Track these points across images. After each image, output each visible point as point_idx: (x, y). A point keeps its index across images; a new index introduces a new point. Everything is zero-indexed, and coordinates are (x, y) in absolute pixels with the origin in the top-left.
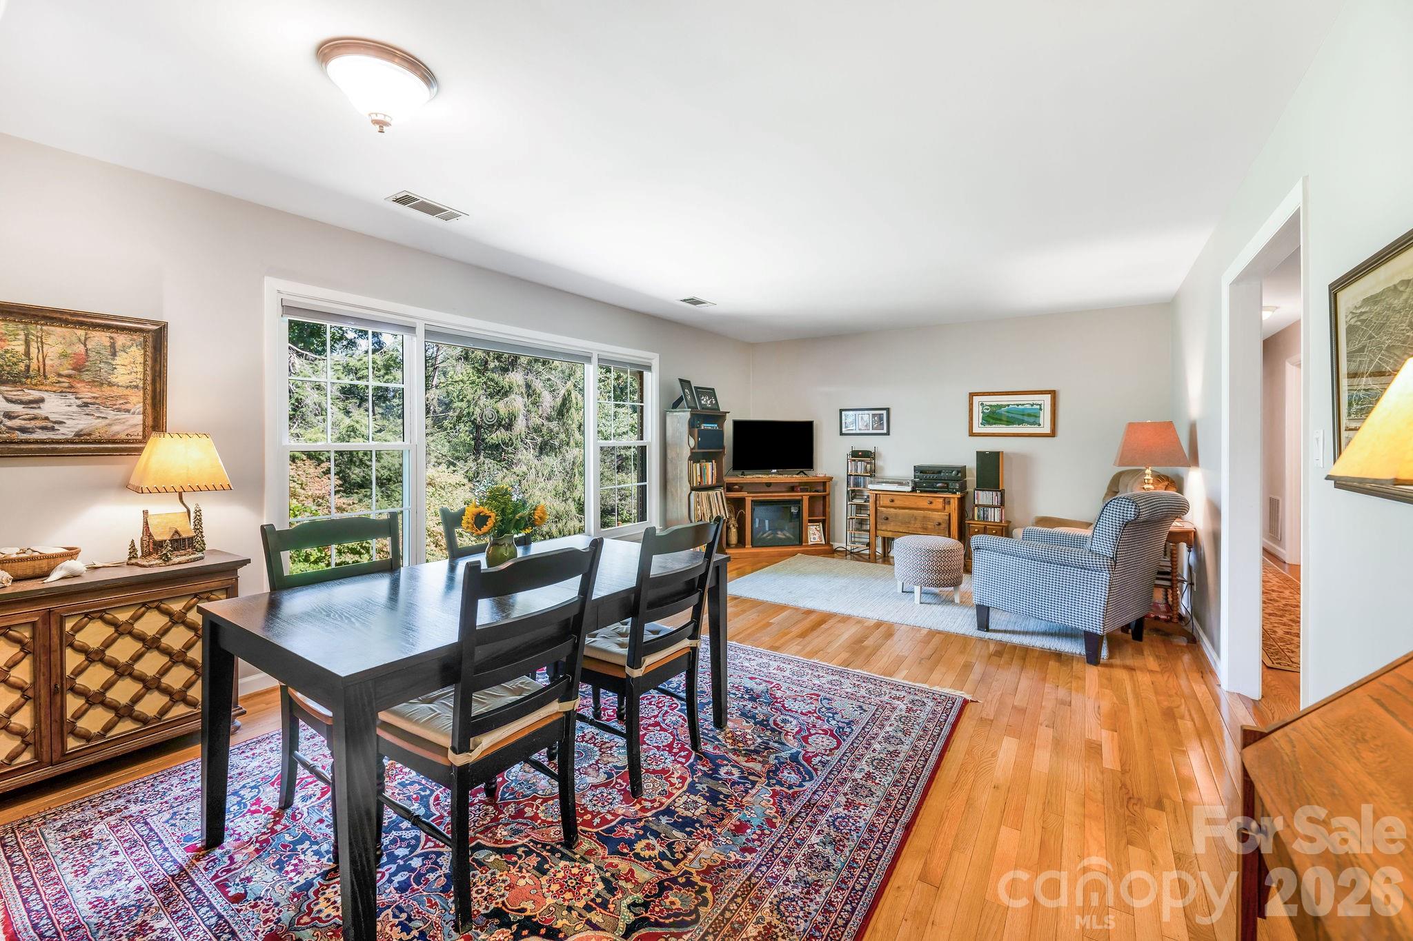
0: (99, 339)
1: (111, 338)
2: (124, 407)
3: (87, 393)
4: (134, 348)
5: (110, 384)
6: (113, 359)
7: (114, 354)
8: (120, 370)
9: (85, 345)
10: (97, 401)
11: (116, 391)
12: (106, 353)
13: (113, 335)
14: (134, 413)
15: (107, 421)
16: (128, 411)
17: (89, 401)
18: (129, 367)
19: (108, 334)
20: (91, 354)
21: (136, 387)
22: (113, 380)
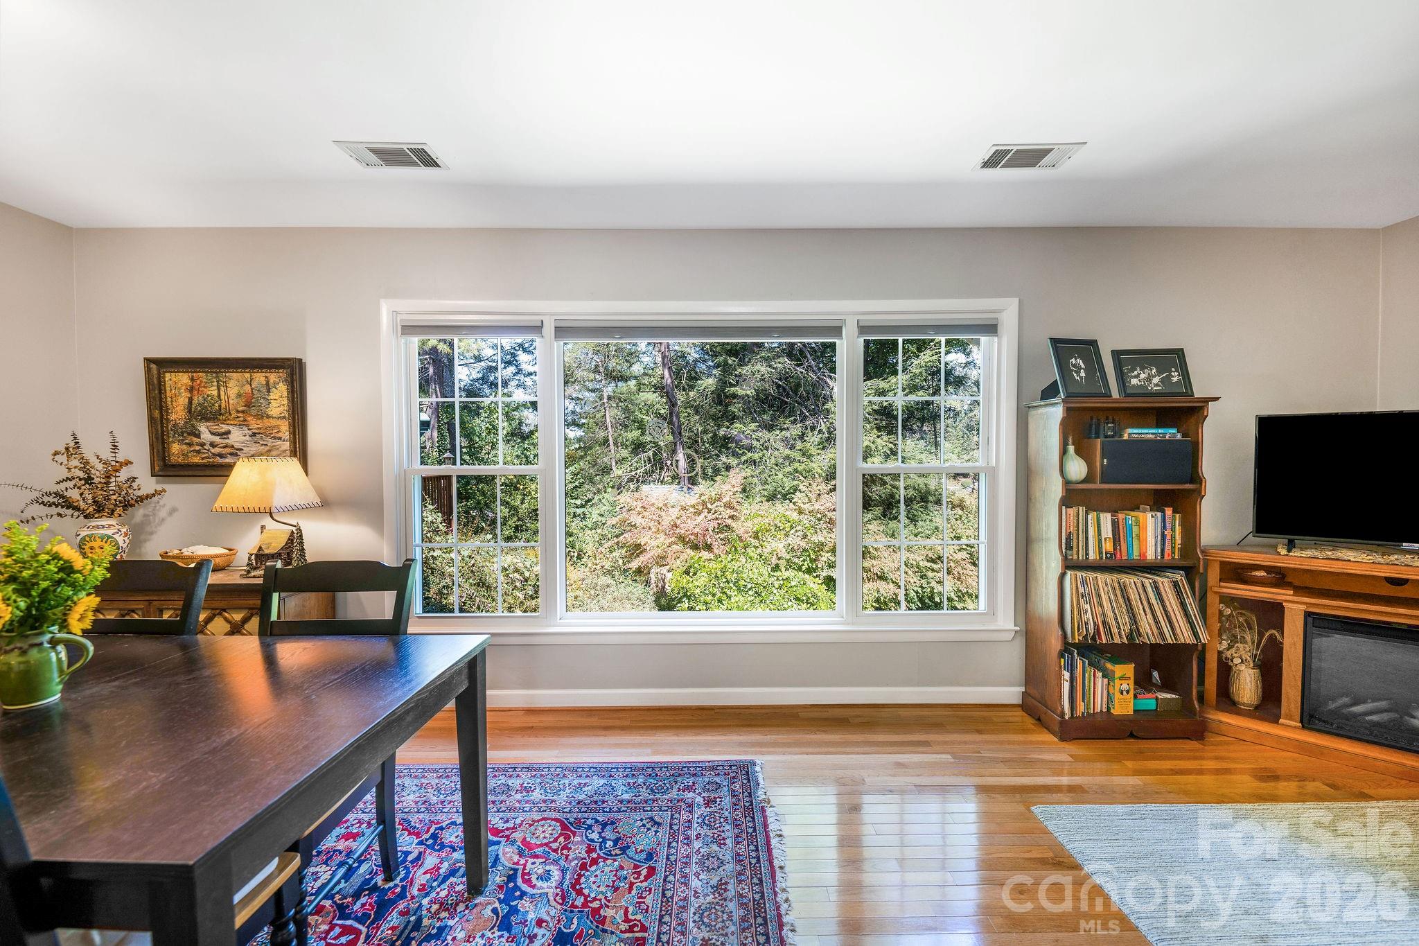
0: (259, 377)
1: (266, 377)
2: (278, 435)
3: (255, 424)
4: (281, 384)
5: (268, 417)
6: (269, 395)
7: (269, 391)
8: (274, 404)
9: (251, 385)
10: (261, 431)
11: (273, 422)
12: (264, 390)
13: (267, 375)
14: (284, 441)
15: (268, 448)
16: (280, 439)
17: (256, 431)
18: (279, 401)
19: (264, 374)
20: (255, 392)
21: (284, 417)
22: (270, 413)
